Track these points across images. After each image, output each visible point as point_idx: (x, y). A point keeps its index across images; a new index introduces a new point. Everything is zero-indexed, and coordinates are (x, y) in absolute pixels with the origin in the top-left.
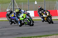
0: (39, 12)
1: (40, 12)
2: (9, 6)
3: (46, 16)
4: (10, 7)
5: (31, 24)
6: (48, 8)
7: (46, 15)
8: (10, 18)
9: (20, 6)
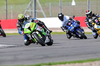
0: (88, 21)
1: (90, 20)
9: (46, 9)
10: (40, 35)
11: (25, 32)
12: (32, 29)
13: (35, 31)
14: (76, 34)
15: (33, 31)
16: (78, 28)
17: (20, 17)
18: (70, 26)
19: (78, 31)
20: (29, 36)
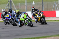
2: (7, 7)
3: (40, 17)
6: (46, 9)
7: (40, 15)
8: (4, 18)
9: (18, 7)
10: (29, 21)
11: (21, 20)
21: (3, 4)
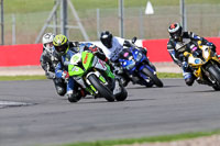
1: (178, 46)
2: (49, 23)
4: (50, 26)
5: (115, 92)
9: (90, 22)
10: (102, 79)
11: (71, 74)
12: (86, 66)
13: (92, 69)
14: (139, 76)
15: (89, 71)
16: (143, 63)
17: (59, 40)
18: (126, 59)
19: (145, 70)
20: (80, 81)
21: (34, 11)
